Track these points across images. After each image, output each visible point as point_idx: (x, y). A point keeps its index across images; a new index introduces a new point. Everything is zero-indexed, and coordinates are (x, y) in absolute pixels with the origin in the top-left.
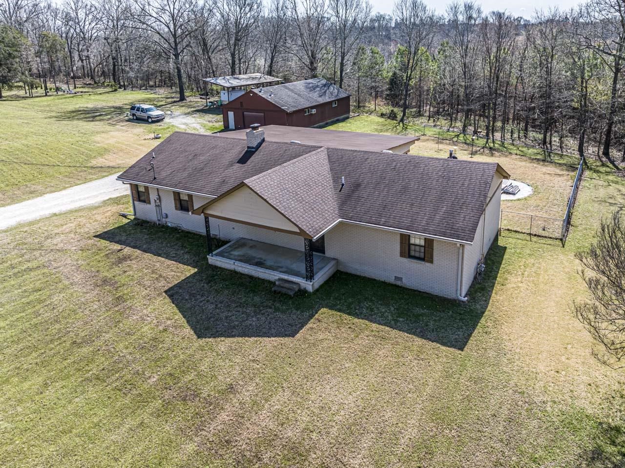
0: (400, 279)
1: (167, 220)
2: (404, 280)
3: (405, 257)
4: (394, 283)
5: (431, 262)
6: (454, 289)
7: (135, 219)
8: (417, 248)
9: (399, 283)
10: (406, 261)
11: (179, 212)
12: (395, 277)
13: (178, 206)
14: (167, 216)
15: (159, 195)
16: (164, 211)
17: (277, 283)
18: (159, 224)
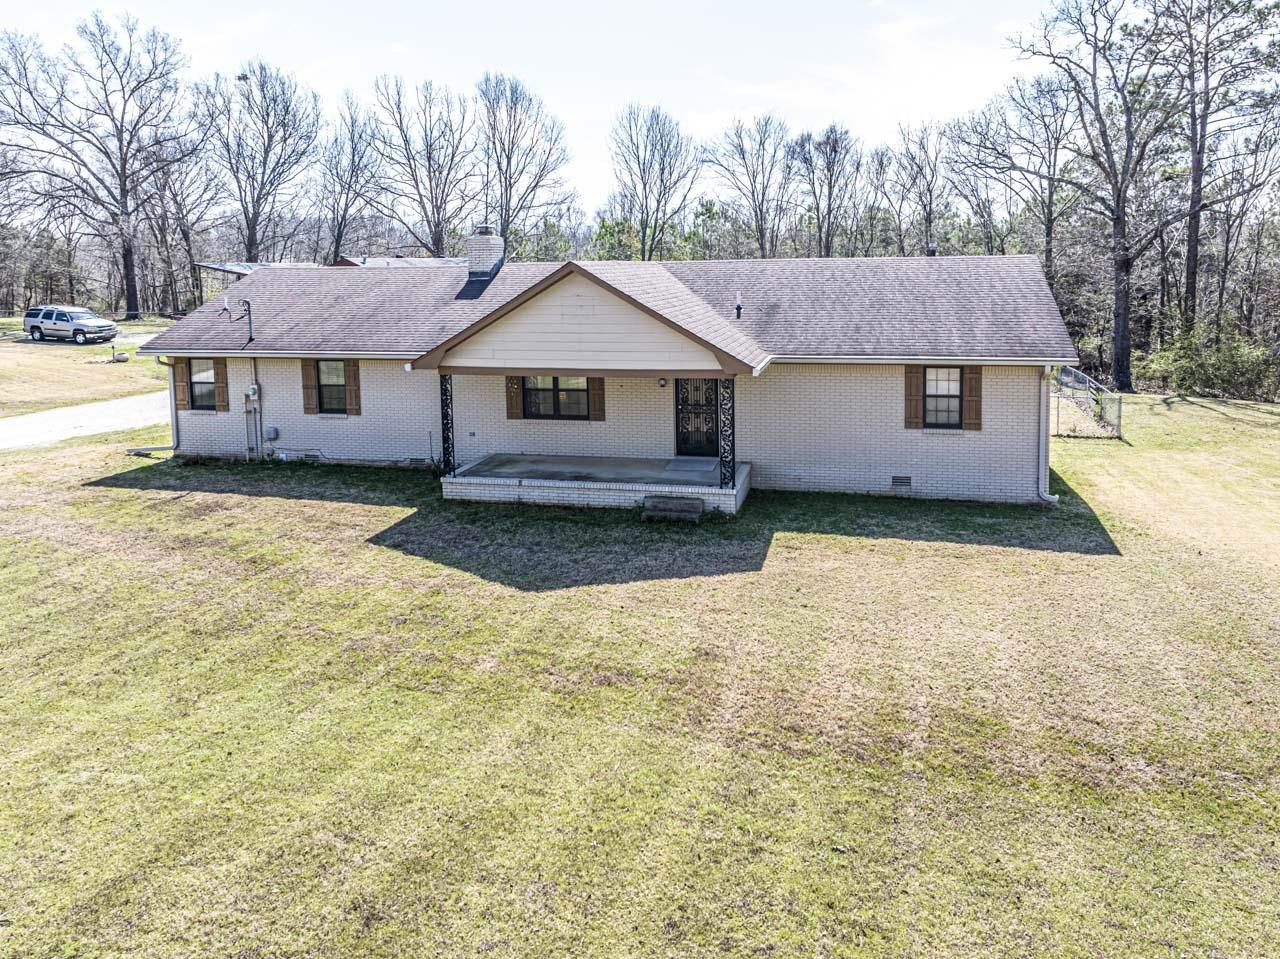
0: (906, 481)
1: (277, 444)
2: (913, 483)
3: (916, 427)
4: (893, 494)
5: (978, 427)
6: (1032, 479)
7: (176, 457)
8: (943, 404)
9: (903, 491)
10: (917, 434)
11: (315, 419)
12: (894, 478)
13: (314, 402)
14: (276, 435)
15: (257, 383)
16: (269, 423)
17: (648, 504)
18: (250, 460)
